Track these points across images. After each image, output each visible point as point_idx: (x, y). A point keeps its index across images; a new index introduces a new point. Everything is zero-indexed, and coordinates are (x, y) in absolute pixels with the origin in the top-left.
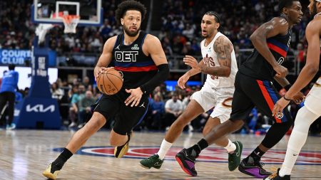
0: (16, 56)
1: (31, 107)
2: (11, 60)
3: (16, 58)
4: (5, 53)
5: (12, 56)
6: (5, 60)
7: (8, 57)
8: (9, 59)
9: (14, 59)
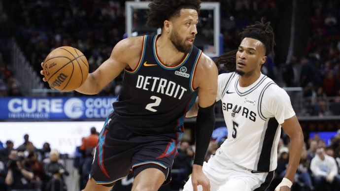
0: (105, 106)
1: (129, 179)
2: (99, 112)
3: (105, 109)
4: (90, 103)
5: (100, 106)
6: (90, 113)
7: (94, 108)
8: (96, 111)
9: (102, 111)
